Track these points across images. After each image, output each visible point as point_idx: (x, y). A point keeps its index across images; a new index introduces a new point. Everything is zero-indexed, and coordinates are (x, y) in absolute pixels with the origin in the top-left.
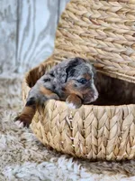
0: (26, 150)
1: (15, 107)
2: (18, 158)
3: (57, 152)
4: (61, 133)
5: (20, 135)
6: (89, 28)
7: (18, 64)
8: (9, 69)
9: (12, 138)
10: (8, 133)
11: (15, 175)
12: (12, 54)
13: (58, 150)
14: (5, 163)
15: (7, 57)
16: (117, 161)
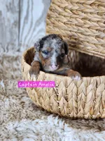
0: (24, 111)
1: (17, 77)
2: (18, 116)
3: (47, 112)
4: (50, 98)
5: (20, 99)
6: (71, 17)
7: (20, 45)
8: (13, 49)
9: (14, 101)
10: (11, 97)
11: (15, 129)
12: (15, 37)
13: (48, 110)
14: (8, 120)
15: (12, 39)
16: (93, 119)
